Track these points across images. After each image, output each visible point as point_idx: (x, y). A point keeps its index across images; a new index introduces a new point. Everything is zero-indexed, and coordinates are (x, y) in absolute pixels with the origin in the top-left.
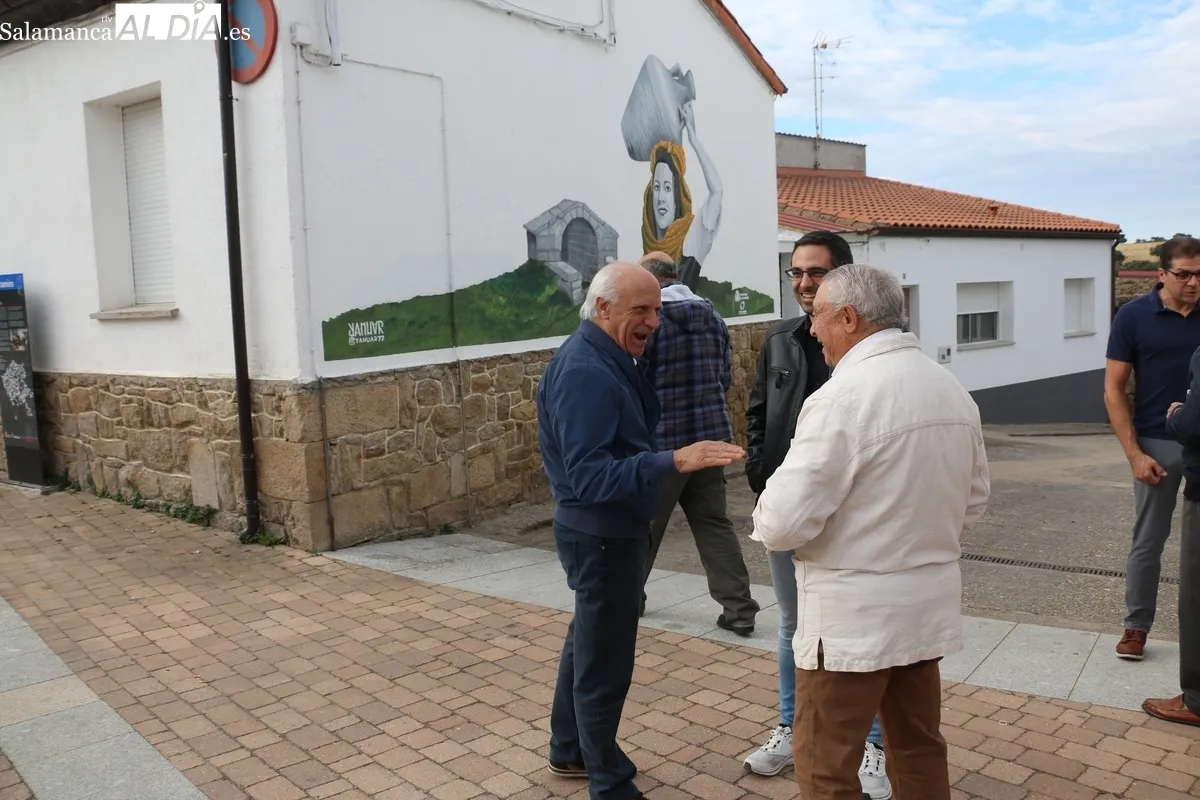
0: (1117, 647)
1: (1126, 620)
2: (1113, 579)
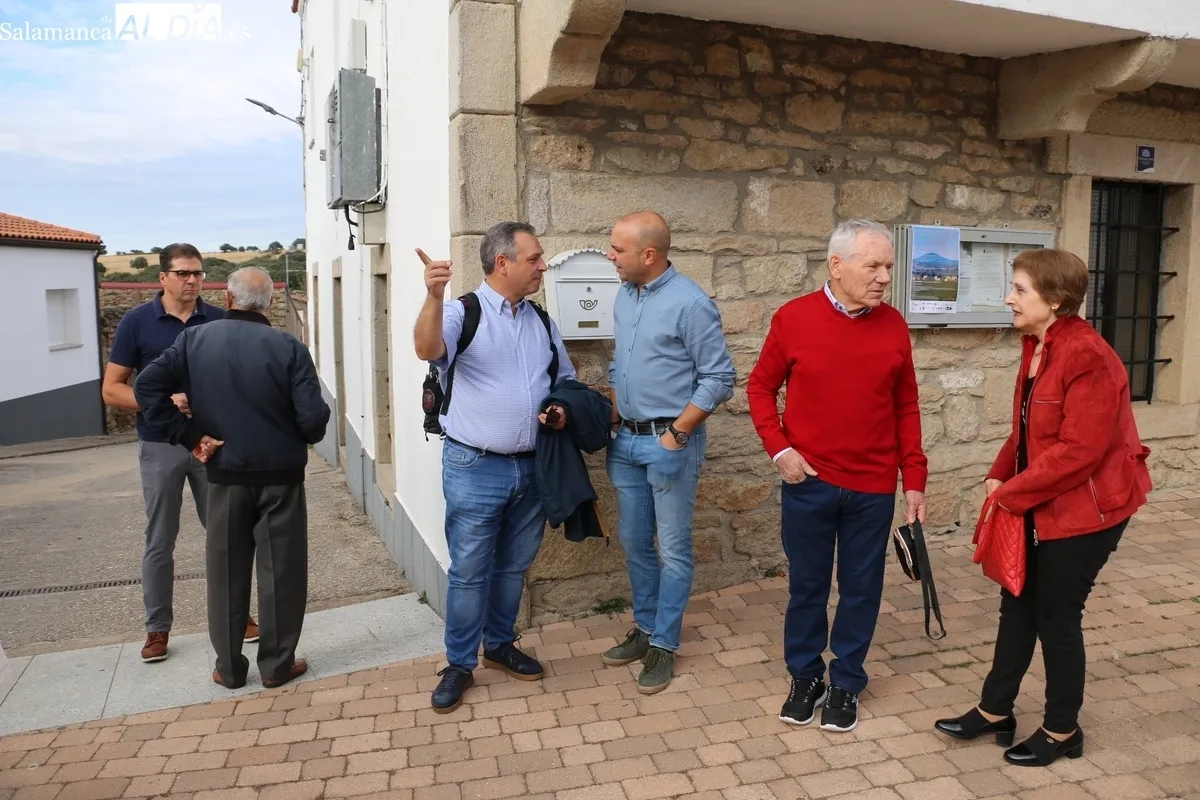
0: (143, 652)
1: (147, 624)
2: (128, 587)
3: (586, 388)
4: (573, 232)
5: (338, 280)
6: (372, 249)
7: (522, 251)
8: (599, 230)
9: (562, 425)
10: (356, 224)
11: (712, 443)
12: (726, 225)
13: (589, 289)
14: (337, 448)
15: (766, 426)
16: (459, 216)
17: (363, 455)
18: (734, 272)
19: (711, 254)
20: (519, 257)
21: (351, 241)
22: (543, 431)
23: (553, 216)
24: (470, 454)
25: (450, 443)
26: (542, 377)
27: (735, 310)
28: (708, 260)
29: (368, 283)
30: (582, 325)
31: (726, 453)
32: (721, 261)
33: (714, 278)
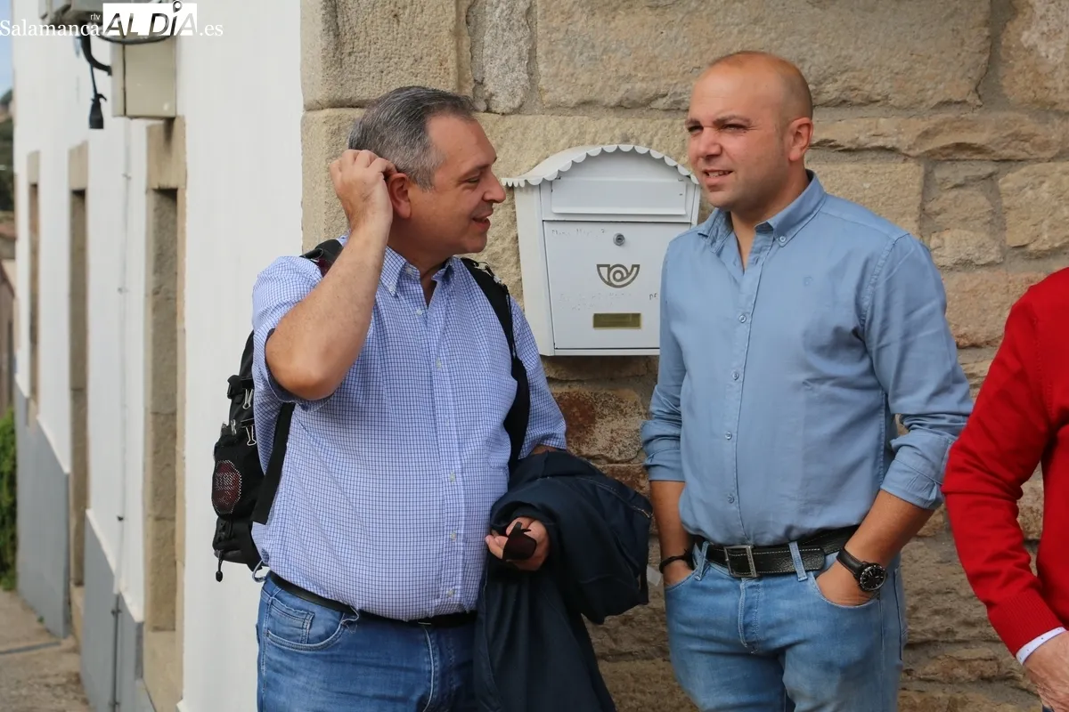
3: (594, 472)
4: (585, 104)
5: (79, 195)
6: (149, 129)
7: (445, 164)
8: (651, 100)
9: (540, 562)
10: (107, 69)
11: (915, 609)
12: (960, 89)
13: (620, 239)
14: (68, 593)
15: (996, 574)
16: (319, 65)
17: (118, 610)
18: (976, 200)
19: (917, 157)
20: (439, 178)
21: (96, 107)
22: (495, 572)
23: (541, 67)
24: (325, 618)
25: (277, 591)
26: (492, 443)
27: (974, 291)
28: (909, 174)
29: (141, 207)
30: (602, 321)
31: (950, 632)
32: (941, 173)
33: (924, 216)
